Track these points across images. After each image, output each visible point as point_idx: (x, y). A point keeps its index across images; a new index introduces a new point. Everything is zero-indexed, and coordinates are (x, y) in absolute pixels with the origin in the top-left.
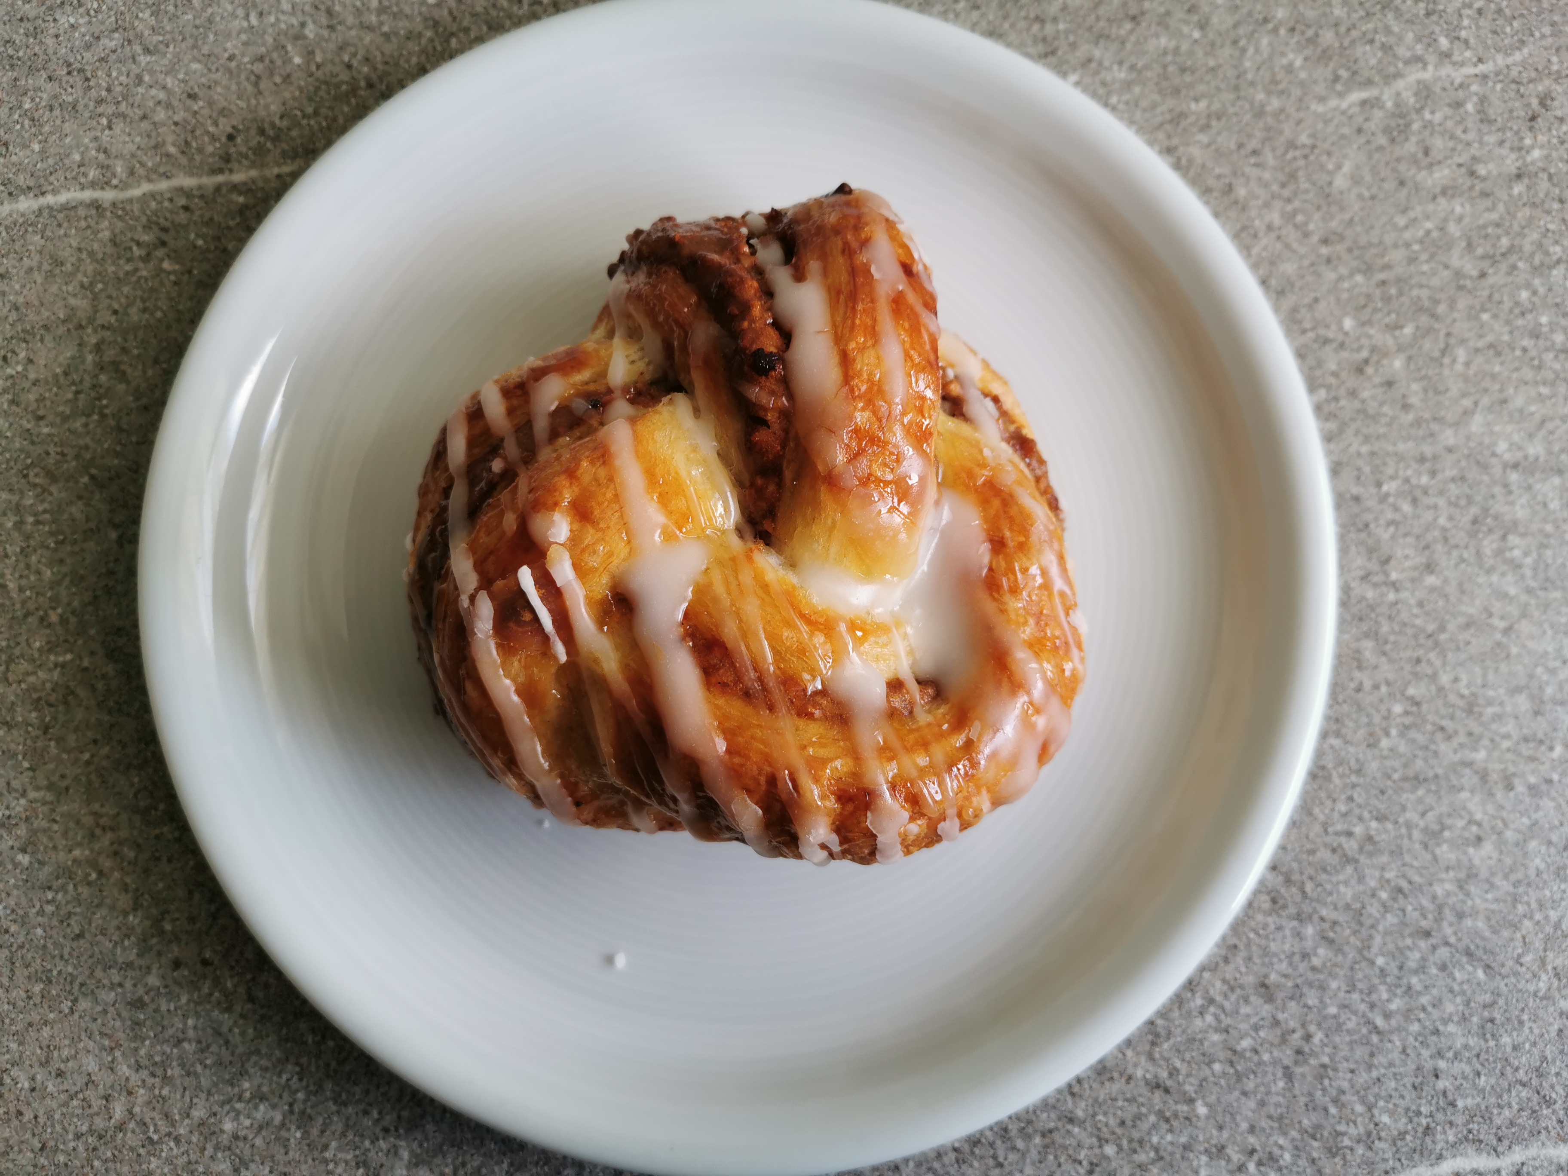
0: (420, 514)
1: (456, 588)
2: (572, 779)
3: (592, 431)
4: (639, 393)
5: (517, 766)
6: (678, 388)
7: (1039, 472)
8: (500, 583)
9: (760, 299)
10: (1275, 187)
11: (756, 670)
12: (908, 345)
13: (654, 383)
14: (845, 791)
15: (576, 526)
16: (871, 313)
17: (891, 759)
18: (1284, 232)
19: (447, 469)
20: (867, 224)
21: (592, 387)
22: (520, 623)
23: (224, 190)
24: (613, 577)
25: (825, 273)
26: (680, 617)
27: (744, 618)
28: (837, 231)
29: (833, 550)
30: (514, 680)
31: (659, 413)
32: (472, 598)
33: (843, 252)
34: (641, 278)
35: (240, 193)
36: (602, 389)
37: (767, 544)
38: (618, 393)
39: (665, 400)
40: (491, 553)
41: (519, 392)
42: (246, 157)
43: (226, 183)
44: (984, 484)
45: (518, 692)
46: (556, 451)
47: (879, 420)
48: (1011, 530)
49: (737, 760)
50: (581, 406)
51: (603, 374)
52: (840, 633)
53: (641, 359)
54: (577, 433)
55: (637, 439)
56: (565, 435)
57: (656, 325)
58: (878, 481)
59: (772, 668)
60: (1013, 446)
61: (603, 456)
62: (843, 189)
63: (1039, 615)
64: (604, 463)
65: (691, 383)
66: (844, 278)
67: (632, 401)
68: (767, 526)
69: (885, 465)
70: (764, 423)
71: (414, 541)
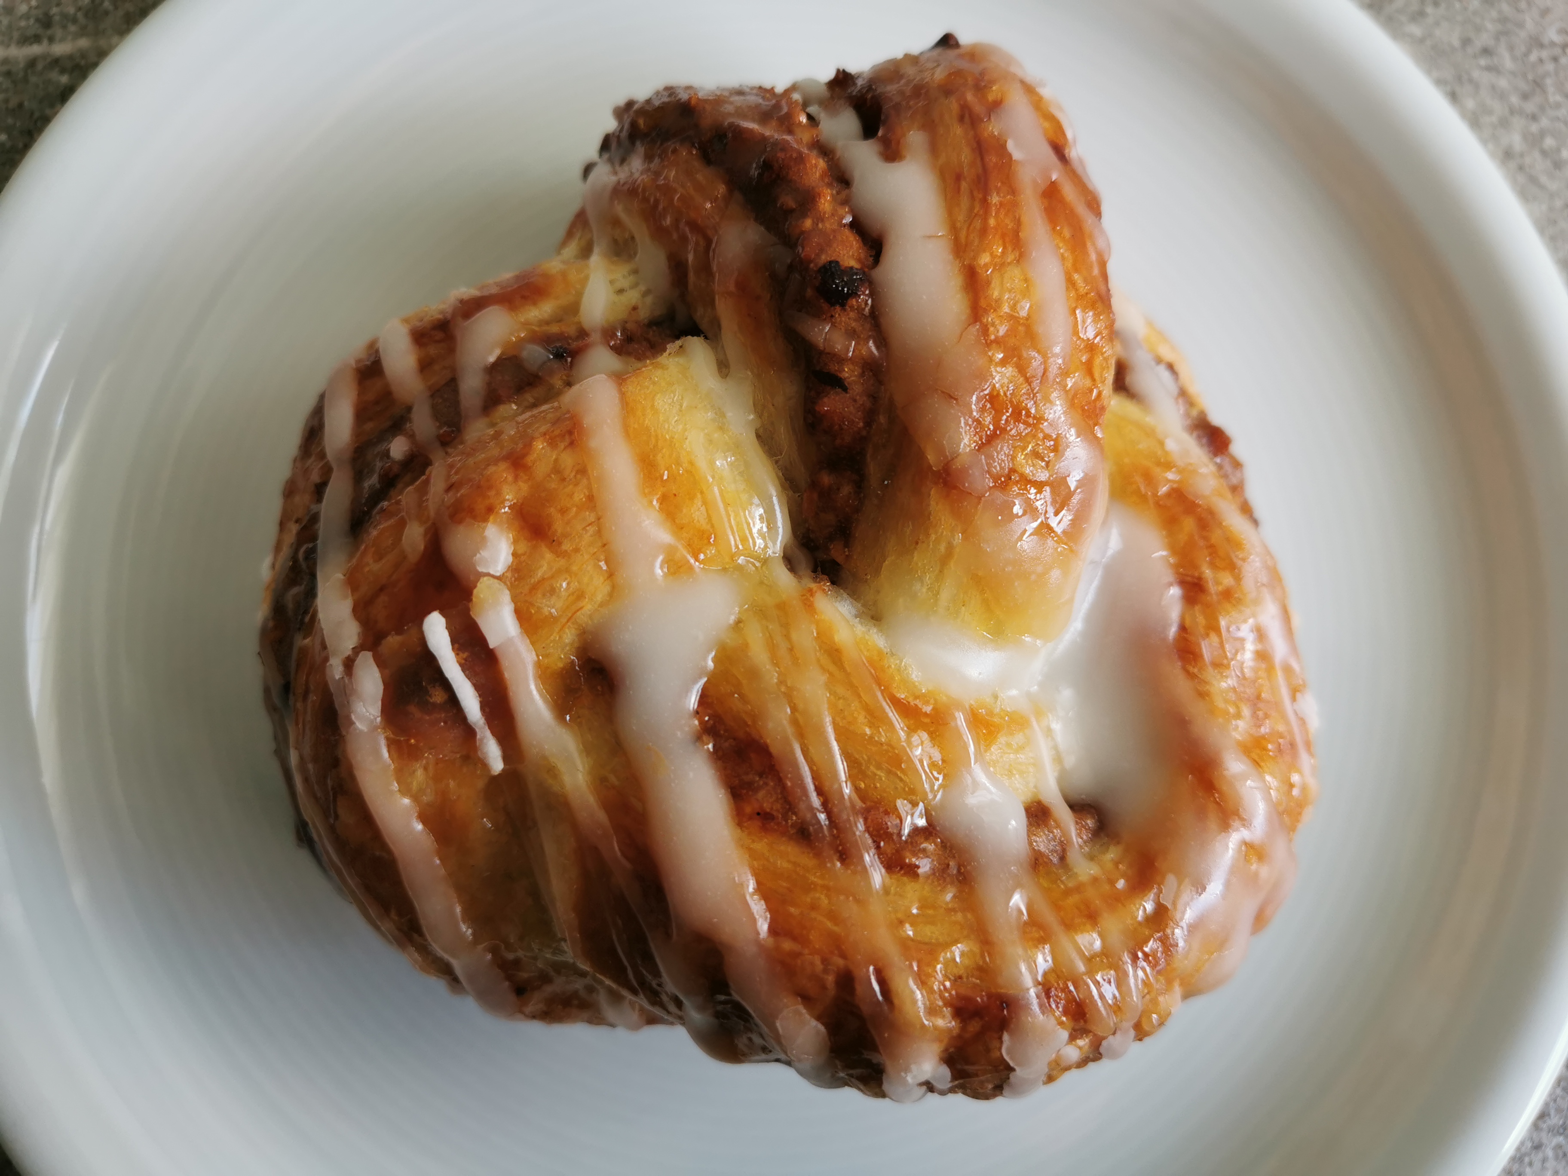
0: (282, 525)
1: (324, 647)
2: (510, 956)
3: (552, 395)
4: (629, 339)
5: (421, 934)
6: (695, 331)
7: (1234, 481)
8: (393, 641)
9: (830, 185)
10: (1514, 100)
11: (820, 791)
12: (1069, 264)
13: (654, 323)
14: (967, 1000)
15: (523, 547)
16: (1012, 207)
17: (1042, 941)
18: (1528, 160)
19: (322, 455)
20: (992, 82)
21: (554, 329)
22: (426, 706)
23: (40, 66)
24: (583, 633)
25: (934, 149)
26: (692, 701)
27: (801, 706)
28: (947, 89)
29: (945, 595)
30: (415, 798)
31: (664, 367)
32: (349, 664)
33: (961, 119)
34: (636, 165)
35: (63, 71)
36: (571, 330)
37: (833, 583)
38: (596, 337)
39: (672, 347)
40: (382, 589)
41: (439, 335)
42: (75, 21)
43: (44, 57)
44: (1168, 495)
45: (423, 818)
46: (493, 425)
47: (1028, 381)
48: (1213, 566)
49: (787, 945)
50: (535, 354)
51: (574, 308)
52: (957, 729)
53: (634, 286)
54: (529, 398)
55: (627, 407)
56: (509, 400)
57: (659, 233)
58: (1026, 482)
59: (847, 790)
60: (1199, 438)
61: (570, 433)
62: (947, 41)
63: (1256, 700)
64: (572, 443)
65: (716, 323)
66: (966, 156)
67: (618, 350)
68: (836, 552)
69: (1036, 455)
70: (837, 383)
71: (273, 566)
